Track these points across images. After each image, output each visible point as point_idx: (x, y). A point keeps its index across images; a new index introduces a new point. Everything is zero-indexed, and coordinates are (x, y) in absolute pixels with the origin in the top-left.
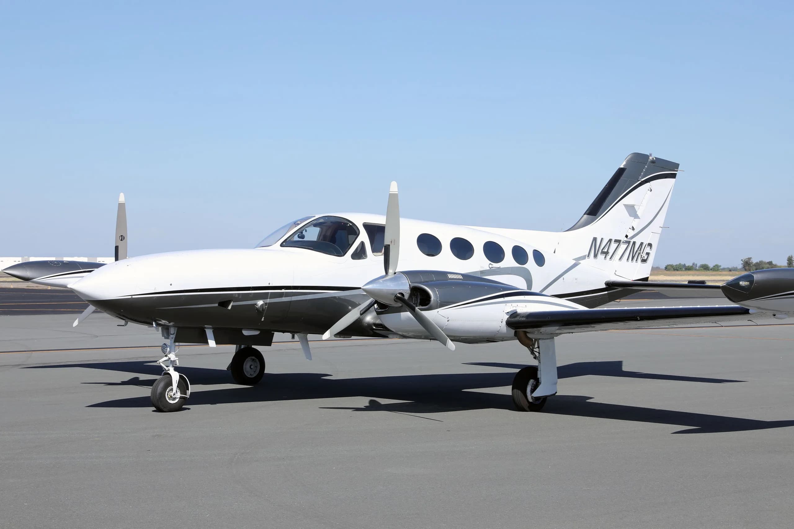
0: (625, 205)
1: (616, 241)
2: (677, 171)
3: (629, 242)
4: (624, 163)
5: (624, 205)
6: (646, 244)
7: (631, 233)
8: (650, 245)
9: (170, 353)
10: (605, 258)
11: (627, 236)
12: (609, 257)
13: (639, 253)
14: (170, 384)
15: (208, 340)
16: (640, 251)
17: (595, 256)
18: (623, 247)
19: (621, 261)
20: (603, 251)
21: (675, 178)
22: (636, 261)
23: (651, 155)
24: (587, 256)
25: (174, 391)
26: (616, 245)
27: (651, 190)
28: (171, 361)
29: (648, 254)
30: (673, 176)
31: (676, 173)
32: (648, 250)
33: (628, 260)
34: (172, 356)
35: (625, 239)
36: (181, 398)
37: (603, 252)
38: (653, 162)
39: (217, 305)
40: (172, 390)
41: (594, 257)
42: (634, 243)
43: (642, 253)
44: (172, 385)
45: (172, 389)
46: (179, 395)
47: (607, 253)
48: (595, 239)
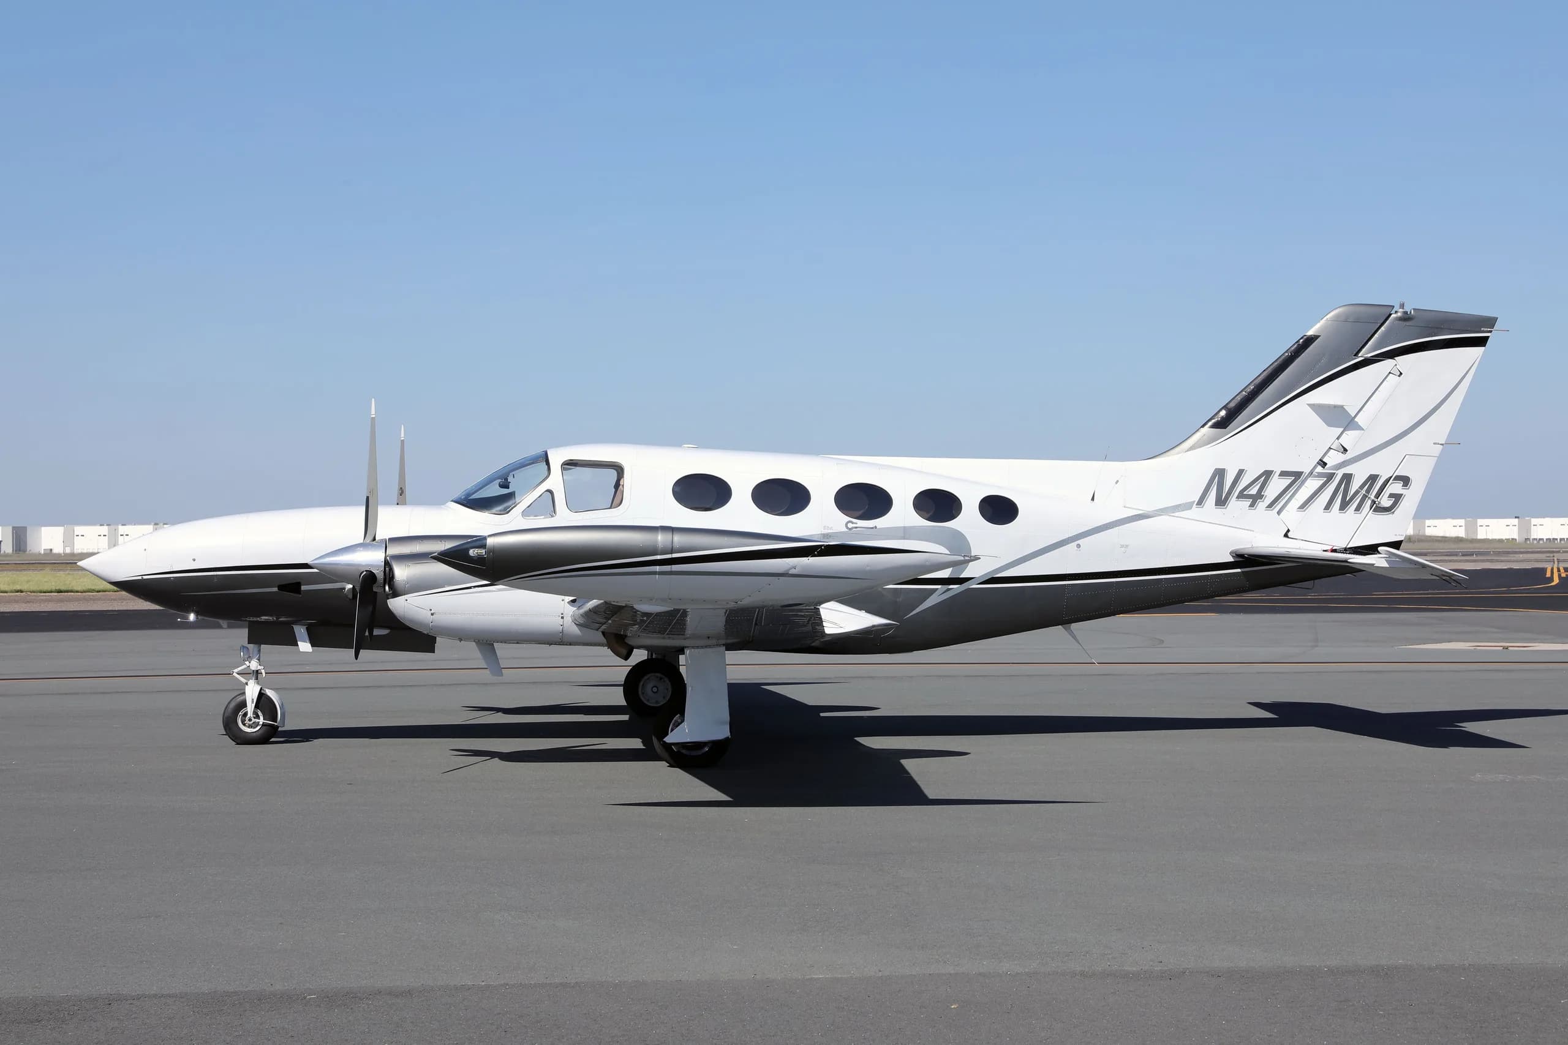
0: (1312, 406)
1: (1284, 474)
2: (1491, 332)
3: (1330, 477)
4: (1318, 326)
5: (1308, 404)
6: (1391, 477)
7: (1333, 459)
8: (1405, 481)
9: (249, 659)
10: (1252, 505)
11: (1324, 464)
12: (1262, 505)
13: (1365, 497)
14: (244, 704)
15: (299, 643)
16: (1368, 491)
17: (1221, 502)
18: (1312, 485)
19: (1304, 511)
20: (1245, 493)
21: (1485, 346)
22: (1358, 509)
23: (1402, 306)
24: (1196, 503)
25: (250, 714)
26: (1287, 481)
27: (1401, 374)
28: (253, 671)
29: (1397, 498)
30: (1481, 342)
31: (1488, 337)
32: (1396, 488)
33: (1328, 507)
34: (254, 665)
35: (1319, 469)
36: (263, 725)
37: (1242, 496)
38: (1406, 318)
39: (275, 589)
40: (245, 714)
41: (1216, 505)
42: (1348, 478)
43: (1378, 495)
44: (246, 707)
45: (247, 712)
46: (261, 721)
47: (1259, 496)
48: (1220, 473)
